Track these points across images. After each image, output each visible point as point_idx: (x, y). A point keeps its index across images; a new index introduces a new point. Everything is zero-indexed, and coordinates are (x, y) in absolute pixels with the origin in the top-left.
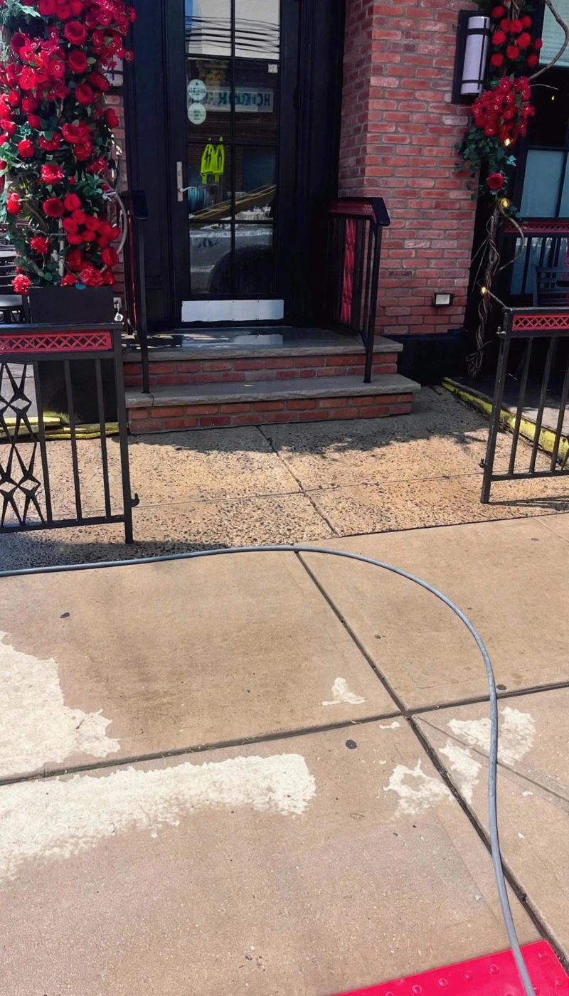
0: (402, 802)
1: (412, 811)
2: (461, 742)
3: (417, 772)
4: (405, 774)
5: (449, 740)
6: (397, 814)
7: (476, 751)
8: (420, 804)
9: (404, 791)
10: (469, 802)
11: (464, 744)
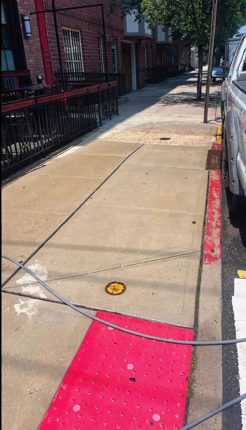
0: (27, 314)
1: (33, 313)
2: (26, 285)
3: (22, 302)
4: (19, 306)
5: (22, 287)
6: (30, 318)
7: (34, 284)
8: (33, 310)
9: (24, 310)
10: (46, 298)
11: (28, 285)
